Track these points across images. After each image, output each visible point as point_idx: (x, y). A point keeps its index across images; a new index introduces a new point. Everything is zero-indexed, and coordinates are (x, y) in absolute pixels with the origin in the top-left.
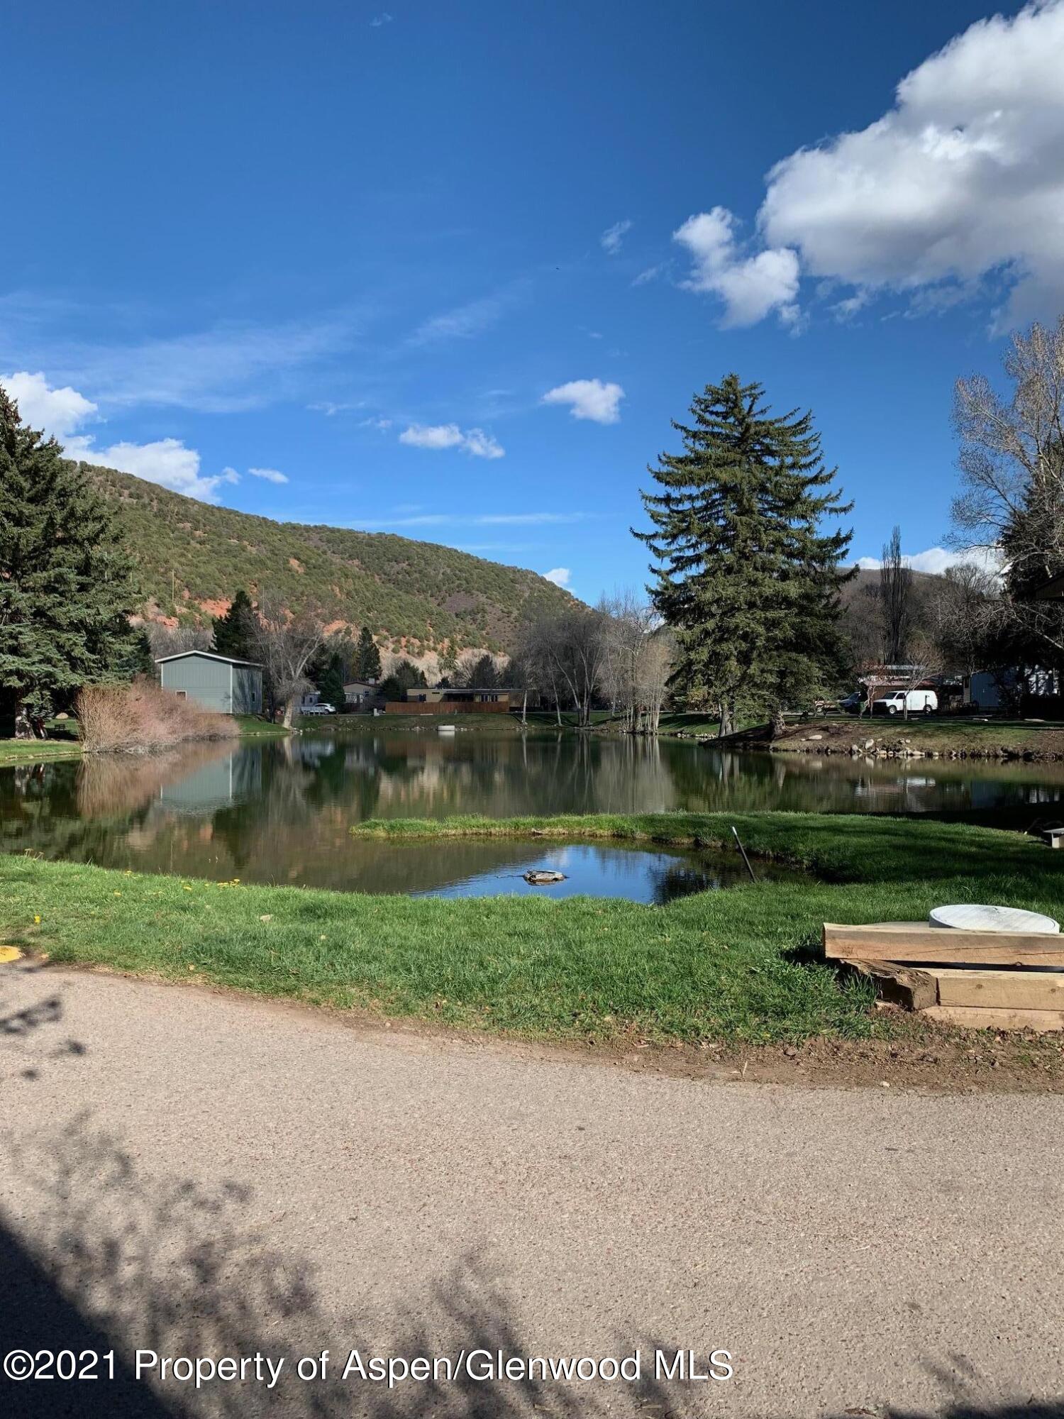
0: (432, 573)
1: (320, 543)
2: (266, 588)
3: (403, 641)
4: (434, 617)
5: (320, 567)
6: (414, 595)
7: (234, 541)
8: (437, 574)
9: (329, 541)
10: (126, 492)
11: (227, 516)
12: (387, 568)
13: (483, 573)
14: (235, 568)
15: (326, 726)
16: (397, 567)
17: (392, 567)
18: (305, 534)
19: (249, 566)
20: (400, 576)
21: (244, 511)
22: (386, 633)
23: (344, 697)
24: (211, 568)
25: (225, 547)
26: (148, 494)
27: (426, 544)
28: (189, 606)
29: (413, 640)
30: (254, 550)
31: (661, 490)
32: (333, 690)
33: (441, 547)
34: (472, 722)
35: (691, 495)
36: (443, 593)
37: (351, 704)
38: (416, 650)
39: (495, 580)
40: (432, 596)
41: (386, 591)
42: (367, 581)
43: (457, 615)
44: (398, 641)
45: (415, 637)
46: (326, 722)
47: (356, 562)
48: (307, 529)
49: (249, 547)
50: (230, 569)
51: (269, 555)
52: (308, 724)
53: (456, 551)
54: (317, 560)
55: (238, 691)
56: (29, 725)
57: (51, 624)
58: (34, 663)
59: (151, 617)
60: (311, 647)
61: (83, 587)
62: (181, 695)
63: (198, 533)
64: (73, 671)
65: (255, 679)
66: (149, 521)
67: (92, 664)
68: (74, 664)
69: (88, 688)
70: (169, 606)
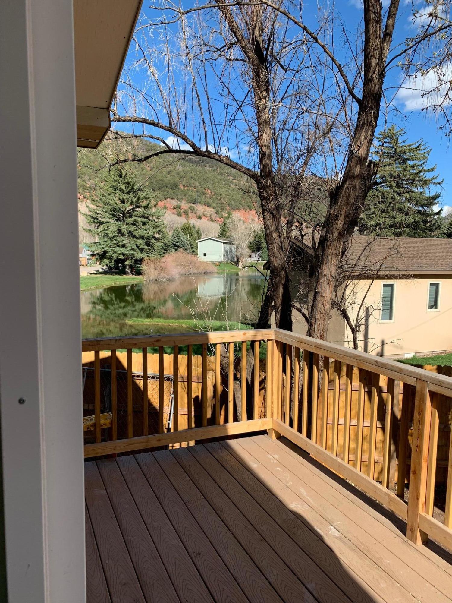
10: (208, 165)
14: (248, 196)
15: (260, 266)
24: (238, 196)
28: (229, 213)
32: (266, 251)
50: (246, 197)
55: (225, 254)
56: (129, 271)
57: (134, 236)
58: (128, 250)
59: (213, 218)
60: (250, 236)
61: (144, 224)
62: (205, 255)
63: (234, 181)
64: (141, 253)
65: (232, 248)
66: (215, 177)
67: (148, 250)
68: (142, 250)
69: (146, 259)
70: (220, 213)
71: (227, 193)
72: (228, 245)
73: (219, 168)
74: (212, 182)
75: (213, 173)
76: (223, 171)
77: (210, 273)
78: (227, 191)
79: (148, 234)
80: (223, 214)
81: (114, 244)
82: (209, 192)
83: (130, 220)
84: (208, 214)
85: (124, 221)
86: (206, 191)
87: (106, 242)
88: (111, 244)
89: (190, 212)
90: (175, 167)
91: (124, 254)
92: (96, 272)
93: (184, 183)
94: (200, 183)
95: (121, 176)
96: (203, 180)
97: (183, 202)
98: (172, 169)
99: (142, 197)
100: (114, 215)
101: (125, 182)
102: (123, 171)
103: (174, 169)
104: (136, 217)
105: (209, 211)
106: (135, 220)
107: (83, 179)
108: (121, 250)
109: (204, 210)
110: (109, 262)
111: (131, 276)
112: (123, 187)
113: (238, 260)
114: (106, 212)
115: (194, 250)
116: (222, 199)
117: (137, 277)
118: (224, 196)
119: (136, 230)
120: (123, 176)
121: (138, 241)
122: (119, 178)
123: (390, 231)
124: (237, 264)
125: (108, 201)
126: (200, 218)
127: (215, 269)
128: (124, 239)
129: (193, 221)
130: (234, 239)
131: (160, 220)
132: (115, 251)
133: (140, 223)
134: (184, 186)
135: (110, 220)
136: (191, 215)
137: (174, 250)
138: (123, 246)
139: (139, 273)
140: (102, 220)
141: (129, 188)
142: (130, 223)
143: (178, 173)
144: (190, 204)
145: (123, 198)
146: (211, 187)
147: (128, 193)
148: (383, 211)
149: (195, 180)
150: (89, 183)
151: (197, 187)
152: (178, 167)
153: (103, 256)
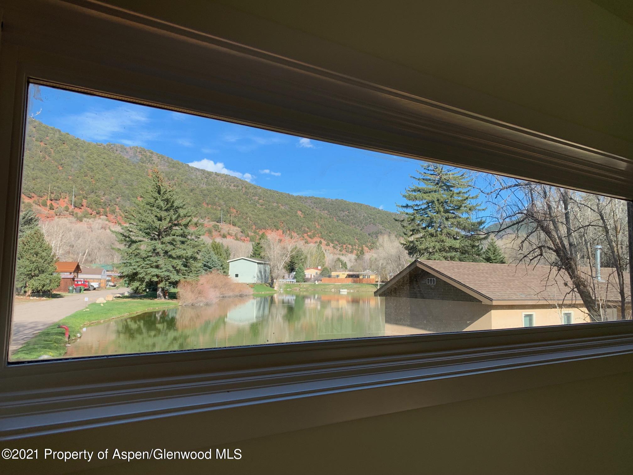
0: (359, 216)
1: (311, 204)
2: (286, 224)
3: (344, 246)
4: (358, 235)
5: (310, 214)
6: (350, 226)
7: (275, 204)
8: (361, 217)
9: (315, 203)
10: (233, 184)
11: (273, 193)
12: (339, 214)
13: (381, 216)
14: (275, 216)
15: (295, 288)
16: (343, 214)
17: (341, 214)
18: (305, 200)
19: (280, 215)
20: (345, 218)
21: (280, 191)
22: (337, 243)
23: (305, 275)
24: (264, 216)
25: (271, 207)
26: (241, 185)
27: (356, 204)
28: (255, 232)
29: (348, 246)
30: (283, 208)
31: (405, 202)
32: (300, 272)
33: (363, 204)
34: (356, 288)
35: (417, 204)
36: (363, 225)
37: (308, 278)
38: (350, 250)
39: (386, 219)
40: (358, 226)
41: (338, 224)
42: (330, 220)
43: (369, 234)
44: (342, 246)
45: (349, 244)
46: (295, 287)
47: (326, 212)
48: (306, 198)
49: (281, 206)
50: (272, 216)
51: (289, 210)
52: (289, 287)
53: (369, 206)
54: (309, 212)
55: (259, 274)
56: (161, 295)
57: (171, 256)
58: (163, 272)
59: (239, 237)
60: (286, 256)
61: (183, 243)
62: (237, 276)
63: (260, 201)
64: (178, 274)
65: (267, 268)
66: (240, 197)
67: (185, 272)
68: (178, 271)
69: (182, 280)
70: (246, 232)
71: (253, 213)
72: (262, 265)
73: (244, 188)
74: (237, 201)
75: (238, 193)
76: (248, 191)
77: (246, 295)
78: (253, 211)
79: (187, 255)
80: (249, 233)
81: (147, 264)
82: (235, 211)
83: (168, 239)
84: (234, 233)
85: (160, 239)
86: (232, 210)
87: (137, 262)
88: (143, 265)
89: (213, 230)
90: (199, 185)
91: (157, 276)
92: (121, 296)
93: (207, 202)
94: (225, 201)
95: (159, 192)
96: (228, 199)
97: (207, 220)
98: (196, 187)
99: (182, 214)
100: (148, 234)
101: (163, 199)
102: (162, 188)
103: (198, 187)
104: (174, 235)
105: (234, 230)
106: (174, 240)
107: (97, 194)
108: (155, 271)
109: (229, 229)
110: (140, 285)
111: (163, 300)
112: (162, 204)
113: (272, 280)
114: (140, 230)
115: (226, 270)
116: (249, 218)
117: (170, 301)
118: (250, 215)
119: (174, 249)
120: (162, 192)
121: (175, 261)
122: (158, 195)
123: (440, 255)
124: (271, 285)
125: (143, 218)
126: (224, 236)
127: (251, 291)
128: (159, 259)
129: (218, 240)
130: (269, 260)
131: (199, 239)
132: (149, 272)
133: (179, 243)
134: (208, 204)
135: (144, 239)
136: (215, 233)
137: (204, 271)
138: (157, 267)
139: (173, 296)
140: (134, 238)
141: (168, 205)
142: (166, 242)
143: (202, 191)
144: (213, 222)
145: (161, 216)
146: (236, 206)
147: (167, 210)
148: (432, 235)
149: (219, 199)
150: (103, 198)
151: (222, 205)
152: (202, 185)
153: (132, 277)
